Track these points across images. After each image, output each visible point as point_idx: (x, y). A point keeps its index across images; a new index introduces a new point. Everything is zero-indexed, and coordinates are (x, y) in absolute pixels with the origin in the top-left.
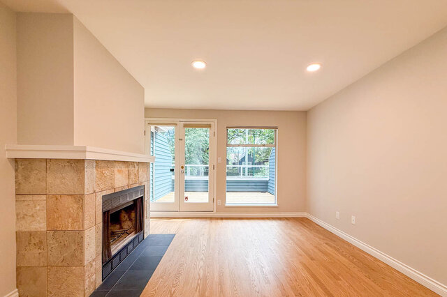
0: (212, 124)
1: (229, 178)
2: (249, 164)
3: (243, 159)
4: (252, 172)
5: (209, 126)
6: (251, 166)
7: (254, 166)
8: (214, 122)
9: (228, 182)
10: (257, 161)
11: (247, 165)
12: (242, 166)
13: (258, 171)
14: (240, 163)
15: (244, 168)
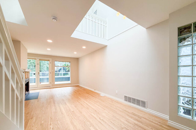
0: (50, 60)
1: (56, 77)
2: (63, 71)
3: (61, 69)
4: (64, 74)
5: (49, 60)
6: (64, 72)
7: (66, 72)
8: (51, 59)
9: (56, 78)
10: (67, 70)
11: (62, 72)
12: (60, 73)
13: (67, 74)
14: (59, 71)
15: (61, 73)
